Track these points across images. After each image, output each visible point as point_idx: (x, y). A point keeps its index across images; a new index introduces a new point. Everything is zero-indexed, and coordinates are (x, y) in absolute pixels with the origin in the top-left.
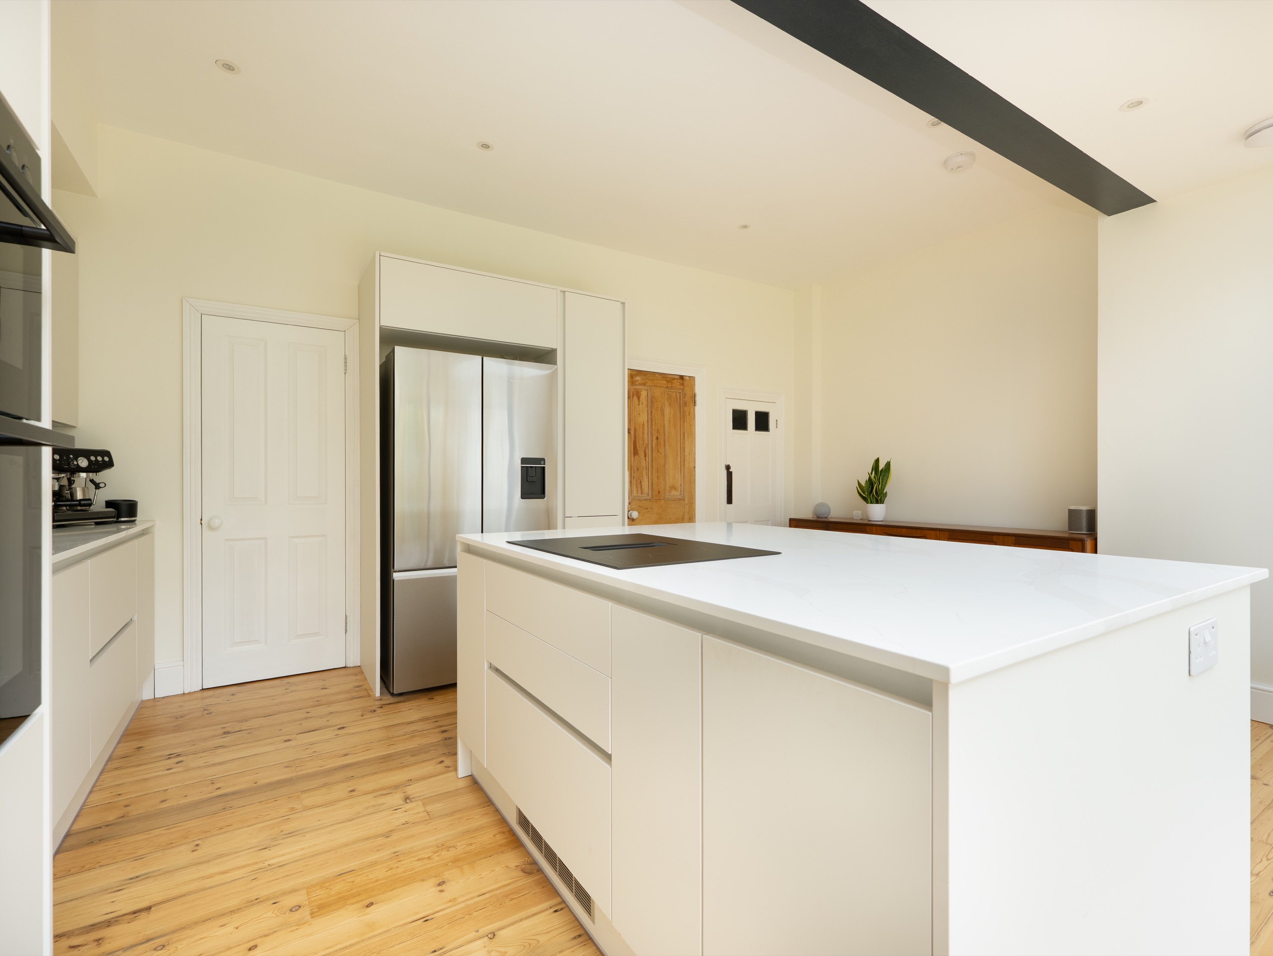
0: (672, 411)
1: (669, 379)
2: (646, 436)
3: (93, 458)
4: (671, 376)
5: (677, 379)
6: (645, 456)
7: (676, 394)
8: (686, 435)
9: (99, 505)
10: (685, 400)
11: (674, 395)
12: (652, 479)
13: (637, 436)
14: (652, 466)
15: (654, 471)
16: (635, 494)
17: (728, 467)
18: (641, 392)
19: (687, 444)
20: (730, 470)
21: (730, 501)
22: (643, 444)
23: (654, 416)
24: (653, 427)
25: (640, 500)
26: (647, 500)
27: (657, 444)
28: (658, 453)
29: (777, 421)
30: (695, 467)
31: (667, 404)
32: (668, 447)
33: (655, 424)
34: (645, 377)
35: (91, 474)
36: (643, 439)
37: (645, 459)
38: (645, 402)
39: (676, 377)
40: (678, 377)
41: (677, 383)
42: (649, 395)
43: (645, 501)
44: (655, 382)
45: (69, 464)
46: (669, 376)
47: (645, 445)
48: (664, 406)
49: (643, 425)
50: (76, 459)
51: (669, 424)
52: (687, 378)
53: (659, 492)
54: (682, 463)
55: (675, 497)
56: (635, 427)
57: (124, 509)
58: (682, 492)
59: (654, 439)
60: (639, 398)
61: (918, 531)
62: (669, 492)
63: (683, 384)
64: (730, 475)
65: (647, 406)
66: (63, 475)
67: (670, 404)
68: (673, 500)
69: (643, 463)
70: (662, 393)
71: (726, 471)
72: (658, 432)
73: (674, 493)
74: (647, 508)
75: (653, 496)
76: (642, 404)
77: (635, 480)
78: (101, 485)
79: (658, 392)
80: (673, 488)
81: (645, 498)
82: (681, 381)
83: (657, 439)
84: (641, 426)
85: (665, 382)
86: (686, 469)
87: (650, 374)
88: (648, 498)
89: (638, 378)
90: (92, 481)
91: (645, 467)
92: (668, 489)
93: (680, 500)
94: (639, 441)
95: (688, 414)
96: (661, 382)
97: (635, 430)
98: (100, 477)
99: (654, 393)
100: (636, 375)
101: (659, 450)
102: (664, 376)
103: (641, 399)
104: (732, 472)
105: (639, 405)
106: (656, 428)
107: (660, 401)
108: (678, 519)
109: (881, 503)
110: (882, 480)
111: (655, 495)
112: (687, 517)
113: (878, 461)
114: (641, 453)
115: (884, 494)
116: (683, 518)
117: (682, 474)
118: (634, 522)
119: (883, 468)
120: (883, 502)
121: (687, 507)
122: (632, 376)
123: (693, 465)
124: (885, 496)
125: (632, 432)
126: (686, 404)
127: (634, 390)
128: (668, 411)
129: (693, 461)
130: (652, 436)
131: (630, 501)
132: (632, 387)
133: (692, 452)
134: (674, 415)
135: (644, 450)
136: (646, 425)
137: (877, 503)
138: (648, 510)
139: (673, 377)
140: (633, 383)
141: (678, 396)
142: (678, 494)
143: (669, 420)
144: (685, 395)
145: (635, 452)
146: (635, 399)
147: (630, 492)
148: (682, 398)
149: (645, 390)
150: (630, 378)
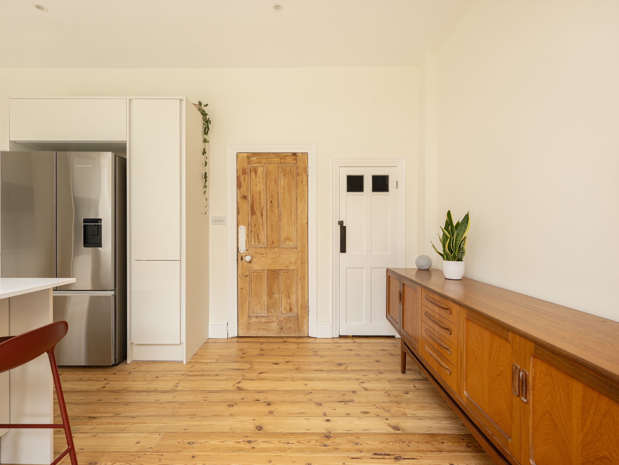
0: (286, 181)
1: (282, 156)
2: (262, 201)
4: (284, 154)
5: (290, 156)
7: (290, 168)
8: (298, 199)
10: (298, 171)
11: (288, 168)
12: (267, 232)
13: (254, 201)
14: (267, 223)
15: (268, 226)
16: (252, 243)
17: (341, 223)
18: (258, 168)
19: (299, 205)
20: (344, 225)
21: (343, 249)
22: (260, 207)
23: (269, 186)
24: (268, 194)
25: (256, 248)
26: (262, 248)
27: (271, 206)
28: (272, 213)
29: (397, 182)
30: (307, 223)
31: (281, 175)
32: (282, 208)
33: (270, 191)
34: (260, 157)
36: (260, 203)
37: (262, 218)
38: (261, 176)
39: (289, 154)
40: (291, 154)
41: (290, 160)
42: (265, 170)
43: (260, 249)
44: (269, 160)
46: (282, 154)
47: (261, 208)
48: (278, 177)
49: (260, 192)
51: (284, 191)
52: (300, 154)
53: (273, 242)
54: (295, 220)
55: (288, 246)
56: (252, 195)
58: (296, 242)
59: (269, 202)
60: (256, 173)
61: (446, 300)
62: (284, 242)
63: (296, 159)
64: (343, 230)
65: (263, 178)
67: (284, 175)
68: (286, 249)
69: (260, 220)
70: (275, 168)
71: (339, 226)
72: (272, 197)
73: (288, 243)
74: (262, 254)
75: (267, 245)
76: (259, 177)
77: (252, 234)
79: (272, 168)
80: (288, 239)
81: (260, 246)
82: (294, 157)
83: (271, 202)
84: (258, 194)
85: (279, 159)
86: (299, 224)
87: (265, 154)
88: (264, 246)
89: (254, 158)
91: (261, 223)
92: (282, 239)
93: (293, 248)
94: (256, 205)
95: (300, 181)
96: (274, 159)
97: (253, 197)
99: (268, 168)
100: (252, 157)
101: (273, 211)
102: (277, 155)
103: (258, 174)
104: (345, 227)
105: (256, 178)
106: (271, 194)
107: (274, 174)
108: (291, 263)
109: (458, 260)
110: (458, 234)
111: (269, 244)
112: (299, 262)
113: (449, 214)
114: (258, 213)
115: (461, 250)
116: (296, 262)
117: (296, 228)
118: (251, 264)
119: (460, 222)
120: (460, 260)
121: (300, 254)
122: (248, 158)
123: (305, 221)
124: (462, 253)
125: (249, 198)
126: (298, 174)
127: (251, 168)
128: (282, 181)
129: (306, 219)
130: (267, 200)
131: (247, 248)
132: (249, 166)
133: (305, 212)
134: (288, 184)
135: (260, 211)
136: (262, 192)
137: (453, 261)
138: (263, 256)
139: (286, 154)
140: (249, 162)
141: (292, 169)
142: (292, 244)
143: (284, 188)
144: (297, 168)
145: (253, 213)
146: (253, 174)
147: (248, 242)
148: (295, 170)
149: (262, 166)
150: (246, 159)
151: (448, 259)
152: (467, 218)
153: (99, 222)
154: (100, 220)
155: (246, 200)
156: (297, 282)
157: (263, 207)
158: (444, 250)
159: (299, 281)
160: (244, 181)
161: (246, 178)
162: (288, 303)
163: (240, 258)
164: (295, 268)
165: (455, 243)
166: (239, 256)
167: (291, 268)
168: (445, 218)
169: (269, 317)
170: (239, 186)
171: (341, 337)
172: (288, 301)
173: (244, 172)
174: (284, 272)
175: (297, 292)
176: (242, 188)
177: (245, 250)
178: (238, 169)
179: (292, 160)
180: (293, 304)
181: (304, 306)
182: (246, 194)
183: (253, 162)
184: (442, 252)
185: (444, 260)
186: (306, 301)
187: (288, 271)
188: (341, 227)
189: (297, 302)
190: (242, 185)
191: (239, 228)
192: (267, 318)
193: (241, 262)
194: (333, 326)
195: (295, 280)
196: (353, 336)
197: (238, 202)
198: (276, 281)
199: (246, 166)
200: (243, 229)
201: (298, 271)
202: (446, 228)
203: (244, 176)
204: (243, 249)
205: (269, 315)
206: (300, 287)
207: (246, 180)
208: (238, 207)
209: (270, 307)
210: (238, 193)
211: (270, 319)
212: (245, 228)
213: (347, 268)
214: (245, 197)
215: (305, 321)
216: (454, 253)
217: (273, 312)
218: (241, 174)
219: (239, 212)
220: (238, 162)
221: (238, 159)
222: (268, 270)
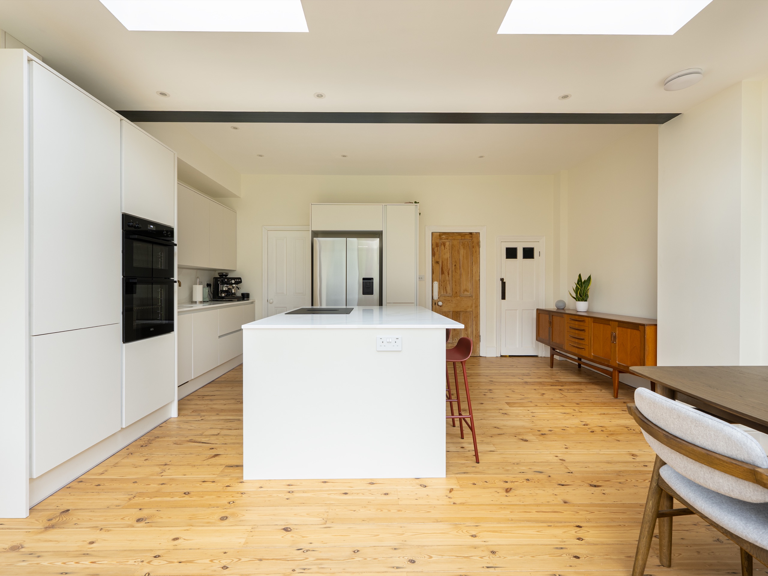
0: (465, 251)
1: (462, 235)
2: (449, 265)
3: (236, 280)
4: (464, 233)
6: (448, 274)
7: (468, 242)
8: (473, 263)
9: (239, 294)
10: (473, 245)
11: (466, 243)
12: (452, 286)
13: (443, 265)
14: (452, 280)
15: (453, 282)
16: (442, 293)
17: (502, 280)
18: (446, 243)
19: (474, 267)
20: (504, 281)
21: (503, 297)
22: (447, 269)
23: (453, 255)
24: (453, 260)
25: (445, 297)
26: (449, 296)
27: (455, 268)
29: (540, 252)
30: (479, 280)
31: (461, 247)
32: (462, 270)
33: (454, 258)
34: (448, 236)
35: (236, 285)
36: (447, 266)
37: (448, 276)
38: (448, 248)
39: (467, 233)
40: (469, 233)
41: (468, 237)
42: (451, 244)
43: (448, 297)
44: (454, 237)
45: (229, 282)
46: (462, 233)
48: (460, 249)
49: (447, 259)
50: (231, 280)
51: (463, 258)
52: (475, 233)
53: (456, 293)
54: (471, 278)
55: (466, 295)
56: (442, 261)
57: (246, 296)
58: (471, 292)
59: (453, 266)
60: (444, 246)
61: (582, 317)
62: (463, 293)
63: (472, 237)
64: (503, 284)
65: (449, 250)
66: (228, 285)
67: (464, 248)
68: (465, 297)
69: (447, 278)
70: (458, 242)
71: (501, 282)
72: (456, 262)
73: (466, 293)
74: (449, 301)
75: (452, 295)
76: (447, 249)
77: (442, 287)
78: (239, 288)
80: (466, 290)
82: (470, 235)
83: (455, 265)
84: (446, 260)
85: (460, 237)
86: (473, 281)
87: (451, 233)
88: (450, 295)
89: (444, 236)
90: (237, 287)
91: (448, 280)
92: (462, 291)
93: (470, 297)
94: (445, 267)
95: (474, 252)
96: (457, 237)
97: (442, 262)
98: (239, 286)
99: (453, 243)
100: (442, 235)
101: (457, 272)
102: (459, 234)
103: (446, 246)
104: (505, 282)
105: (445, 249)
106: (455, 260)
107: (457, 247)
108: (468, 307)
109: (585, 301)
110: (585, 287)
111: (453, 294)
112: (474, 306)
113: (580, 276)
114: (446, 273)
115: (587, 296)
116: (471, 306)
117: (471, 283)
118: (441, 307)
119: (586, 280)
120: (586, 301)
121: (474, 301)
122: (440, 236)
123: (478, 279)
124: (587, 297)
125: (440, 263)
126: (473, 247)
127: (441, 242)
128: (462, 251)
129: (478, 276)
130: (452, 264)
131: (439, 297)
132: (440, 241)
133: (478, 272)
134: (466, 253)
135: (448, 271)
136: (449, 259)
137: (582, 301)
138: (449, 302)
139: (465, 233)
140: (441, 239)
141: (469, 243)
142: (469, 294)
143: (463, 256)
144: (473, 242)
145: (443, 273)
146: (443, 247)
147: (439, 292)
148: (471, 244)
149: (448, 242)
150: (438, 236)
151: (579, 300)
152: (590, 278)
153: (372, 279)
154: (373, 278)
155: (438, 264)
156: (472, 319)
157: (449, 269)
158: (577, 295)
159: (474, 319)
160: (437, 251)
161: (438, 250)
162: (466, 334)
163: (434, 304)
164: (471, 310)
165: (583, 292)
166: (433, 302)
167: (468, 310)
168: (577, 278)
169: (454, 343)
170: (433, 254)
171: (502, 356)
172: (466, 332)
173: (437, 245)
174: (463, 313)
175: (472, 327)
176: (435, 256)
177: (438, 298)
178: (433, 243)
179: (469, 237)
180: (469, 334)
181: (477, 335)
182: (438, 260)
183: (443, 239)
184: (575, 297)
185: (576, 301)
186: (479, 332)
187: (466, 312)
188: (502, 282)
189: (473, 333)
190: (436, 254)
191: (434, 283)
192: (452, 344)
193: (435, 306)
194: (497, 349)
195: (471, 319)
196: (510, 356)
197: (433, 265)
198: (458, 319)
199: (438, 241)
200: (436, 284)
201: (473, 312)
202: (578, 283)
203: (437, 248)
204: (436, 297)
205: (453, 342)
206: (474, 323)
207: (438, 251)
208: (433, 269)
209: (454, 336)
210: (433, 260)
211: (454, 345)
212: (437, 283)
213: (506, 310)
214: (437, 262)
215: (478, 346)
216: (583, 297)
217: (456, 340)
218: (435, 246)
219: (433, 272)
220: (433, 238)
221: (433, 237)
222: (453, 311)
